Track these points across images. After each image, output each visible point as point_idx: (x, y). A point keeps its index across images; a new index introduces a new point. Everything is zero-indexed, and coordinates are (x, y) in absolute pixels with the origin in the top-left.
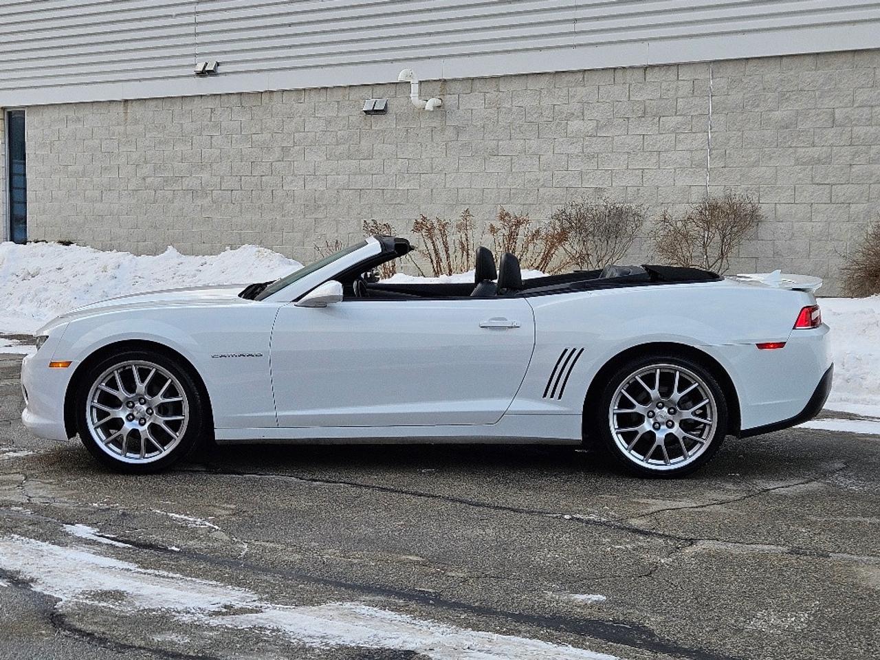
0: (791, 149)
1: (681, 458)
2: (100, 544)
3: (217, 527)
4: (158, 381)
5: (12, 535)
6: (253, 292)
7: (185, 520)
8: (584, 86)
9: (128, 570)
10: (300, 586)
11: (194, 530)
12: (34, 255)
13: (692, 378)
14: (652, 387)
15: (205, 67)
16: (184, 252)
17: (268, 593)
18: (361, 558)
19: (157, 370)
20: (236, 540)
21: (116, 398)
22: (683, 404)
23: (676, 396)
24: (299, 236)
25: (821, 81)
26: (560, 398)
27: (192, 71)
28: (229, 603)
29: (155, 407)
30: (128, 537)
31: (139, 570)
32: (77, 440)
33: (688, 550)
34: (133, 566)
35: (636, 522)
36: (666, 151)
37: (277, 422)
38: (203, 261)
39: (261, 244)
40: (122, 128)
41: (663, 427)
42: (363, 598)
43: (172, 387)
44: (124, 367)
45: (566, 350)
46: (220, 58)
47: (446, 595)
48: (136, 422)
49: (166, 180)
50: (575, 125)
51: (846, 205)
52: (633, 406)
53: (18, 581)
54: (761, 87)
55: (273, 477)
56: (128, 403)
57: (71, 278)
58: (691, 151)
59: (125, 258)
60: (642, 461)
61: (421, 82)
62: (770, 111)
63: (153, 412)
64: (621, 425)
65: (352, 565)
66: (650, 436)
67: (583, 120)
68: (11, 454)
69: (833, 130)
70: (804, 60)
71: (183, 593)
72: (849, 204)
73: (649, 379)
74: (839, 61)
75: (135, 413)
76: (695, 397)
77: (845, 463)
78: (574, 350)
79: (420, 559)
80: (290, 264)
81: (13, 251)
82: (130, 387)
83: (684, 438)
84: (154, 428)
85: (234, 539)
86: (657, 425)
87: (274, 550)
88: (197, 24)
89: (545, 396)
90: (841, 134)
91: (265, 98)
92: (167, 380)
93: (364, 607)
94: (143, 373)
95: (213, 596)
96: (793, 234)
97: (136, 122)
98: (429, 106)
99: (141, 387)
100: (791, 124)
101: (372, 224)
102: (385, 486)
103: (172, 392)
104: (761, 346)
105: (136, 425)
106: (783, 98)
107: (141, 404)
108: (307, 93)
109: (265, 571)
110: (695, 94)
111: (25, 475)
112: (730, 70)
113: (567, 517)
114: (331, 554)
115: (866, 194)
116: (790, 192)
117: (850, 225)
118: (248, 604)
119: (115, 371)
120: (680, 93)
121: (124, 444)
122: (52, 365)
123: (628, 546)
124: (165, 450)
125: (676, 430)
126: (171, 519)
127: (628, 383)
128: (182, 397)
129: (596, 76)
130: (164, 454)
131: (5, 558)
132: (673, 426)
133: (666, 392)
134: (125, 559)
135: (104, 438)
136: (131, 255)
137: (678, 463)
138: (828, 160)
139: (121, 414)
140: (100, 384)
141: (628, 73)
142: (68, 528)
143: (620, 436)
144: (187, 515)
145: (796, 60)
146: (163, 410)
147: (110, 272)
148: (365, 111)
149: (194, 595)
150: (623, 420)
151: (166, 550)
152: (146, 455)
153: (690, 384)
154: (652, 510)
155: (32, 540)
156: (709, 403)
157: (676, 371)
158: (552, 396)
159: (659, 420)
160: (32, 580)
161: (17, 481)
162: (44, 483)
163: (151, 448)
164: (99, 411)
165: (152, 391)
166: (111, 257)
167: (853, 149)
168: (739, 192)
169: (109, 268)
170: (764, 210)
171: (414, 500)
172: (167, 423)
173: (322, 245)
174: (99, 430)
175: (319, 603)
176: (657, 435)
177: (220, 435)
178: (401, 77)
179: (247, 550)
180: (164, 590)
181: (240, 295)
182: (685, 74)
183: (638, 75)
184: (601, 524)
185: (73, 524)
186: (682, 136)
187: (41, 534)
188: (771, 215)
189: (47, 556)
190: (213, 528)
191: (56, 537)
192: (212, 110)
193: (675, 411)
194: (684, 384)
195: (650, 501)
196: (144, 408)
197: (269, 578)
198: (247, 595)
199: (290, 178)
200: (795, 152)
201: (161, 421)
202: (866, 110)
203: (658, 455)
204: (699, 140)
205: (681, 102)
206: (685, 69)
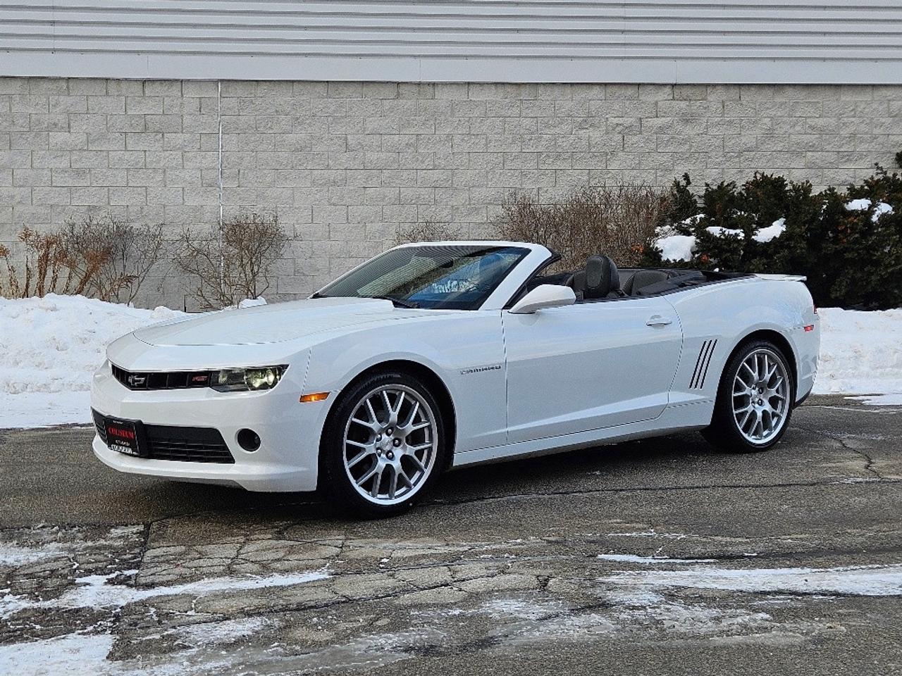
0: (306, 171)
8: (69, 95)
25: (333, 108)
26: (701, 388)
36: (173, 169)
37: (507, 438)
44: (376, 394)
45: (705, 343)
48: (383, 456)
51: (362, 224)
54: (273, 110)
58: (201, 170)
62: (284, 133)
67: (69, 132)
69: (347, 155)
70: (315, 87)
72: (365, 223)
74: (349, 90)
75: (383, 447)
78: (711, 342)
89: (691, 386)
90: (355, 159)
96: (313, 252)
100: (306, 147)
104: (806, 329)
106: (296, 121)
110: (203, 112)
112: (240, 91)
115: (380, 214)
116: (308, 213)
117: (366, 243)
119: (367, 399)
120: (186, 110)
121: (378, 484)
122: (304, 399)
129: (83, 85)
139: (374, 449)
141: (124, 85)
143: (736, 418)
145: (309, 87)
152: (396, 493)
158: (696, 387)
167: (366, 173)
168: (256, 211)
170: (283, 229)
182: (191, 93)
183: (136, 87)
186: (191, 154)
188: (290, 234)
200: (311, 174)
202: (377, 138)
204: (210, 159)
205: (187, 119)
206: (190, 85)
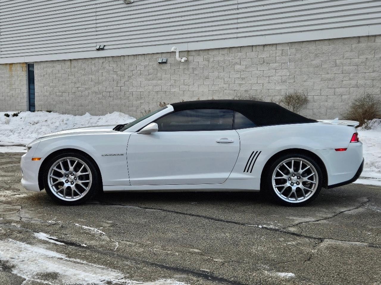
0: (319, 75)
1: (303, 198)
2: (50, 243)
3: (104, 233)
4: (79, 166)
5: (9, 239)
6: (119, 128)
7: (90, 229)
8: (241, 52)
9: (61, 259)
10: (144, 268)
11: (93, 235)
12: (37, 116)
13: (307, 163)
14: (290, 167)
15: (100, 47)
16: (92, 114)
17: (128, 273)
18: (172, 251)
19: (78, 161)
20: (113, 240)
21: (60, 173)
22: (303, 175)
23: (301, 171)
24: (134, 108)
25: (331, 49)
26: (251, 172)
27: (95, 49)
28: (109, 280)
29: (78, 177)
30: (63, 239)
31: (66, 258)
32: (44, 191)
33: (322, 245)
34: (63, 256)
35: (292, 229)
36: (272, 76)
37: (130, 183)
38: (99, 118)
39: (121, 111)
40: (69, 70)
41: (295, 185)
42: (176, 276)
43: (85, 168)
44: (64, 160)
45: (253, 152)
46: (105, 44)
47: (216, 274)
48: (69, 183)
49: (86, 89)
50: (237, 67)
51: (341, 96)
52: (282, 176)
53: (7, 267)
54: (308, 52)
55: (129, 207)
56: (66, 175)
57: (50, 124)
58: (281, 76)
59: (70, 117)
60: (286, 199)
61: (179, 52)
62: (312, 61)
63: (76, 179)
64: (277, 184)
65: (168, 254)
66: (289, 188)
67: (240, 65)
68: (18, 196)
69: (336, 68)
71: (87, 274)
72: (342, 95)
73: (289, 164)
75: (69, 179)
76: (308, 172)
77: (368, 198)
78: (257, 152)
79: (199, 251)
80: (131, 119)
81: (29, 115)
82: (67, 168)
83: (304, 189)
84: (77, 186)
85: (112, 239)
86: (292, 184)
87: (130, 246)
88: (97, 27)
89: (244, 171)
90: (339, 69)
91: (122, 58)
92: (82, 165)
93: (177, 282)
94: (72, 162)
95: (101, 276)
96: (320, 107)
97: (75, 67)
98: (183, 60)
99: (71, 168)
100: (320, 66)
101: (163, 103)
102: (177, 211)
103: (85, 170)
104: (337, 150)
105: (69, 184)
106: (316, 56)
107: (72, 175)
108: (137, 56)
109: (127, 258)
110: (283, 55)
111: (22, 206)
112: (297, 46)
113: (260, 226)
114: (157, 248)
115: (348, 91)
116: (319, 91)
117: (342, 103)
118: (119, 280)
119: (60, 162)
120: (277, 55)
121: (64, 193)
122: (33, 159)
123: (294, 243)
124: (82, 195)
125: (301, 186)
126: (82, 229)
127: (280, 166)
128: (89, 172)
129: (245, 49)
130: (82, 197)
131: (2, 253)
132: (299, 184)
133: (296, 169)
134: (60, 252)
135: (56, 190)
136: (73, 116)
137: (301, 200)
138: (333, 79)
139: (63, 180)
140: (54, 167)
141: (258, 47)
142: (36, 234)
143: (276, 188)
144: (90, 227)
146: (81, 178)
147: (65, 122)
148: (159, 63)
149: (92, 275)
150: (278, 182)
151: (80, 246)
152: (74, 197)
153: (306, 166)
154: (297, 222)
155: (18, 242)
156: (315, 174)
157: (300, 161)
158: (247, 172)
159: (294, 181)
160: (13, 266)
161: (17, 209)
162: (29, 210)
163: (76, 194)
164: (53, 179)
165: (76, 170)
166: (65, 117)
167: (343, 75)
168: (300, 91)
169: (64, 121)
170: (309, 98)
171: (191, 218)
172: (83, 183)
173: (143, 111)
174: (54, 187)
175: (154, 280)
176: (292, 188)
177: (105, 188)
178: (172, 50)
179: (117, 246)
180: (77, 272)
181: (113, 129)
182: (279, 48)
183: (261, 48)
184: (276, 230)
185: (38, 232)
186: (278, 71)
187: (23, 238)
188: (312, 100)
189: (23, 251)
190: (102, 234)
191: (29, 240)
192: (103, 63)
193: (300, 177)
194: (304, 166)
195: (295, 218)
196: (73, 177)
197: (128, 263)
198: (118, 274)
199: (131, 88)
200: (321, 76)
201: (80, 182)
202: (349, 60)
203: (293, 196)
204: (285, 72)
205: (278, 58)
206: (279, 45)
